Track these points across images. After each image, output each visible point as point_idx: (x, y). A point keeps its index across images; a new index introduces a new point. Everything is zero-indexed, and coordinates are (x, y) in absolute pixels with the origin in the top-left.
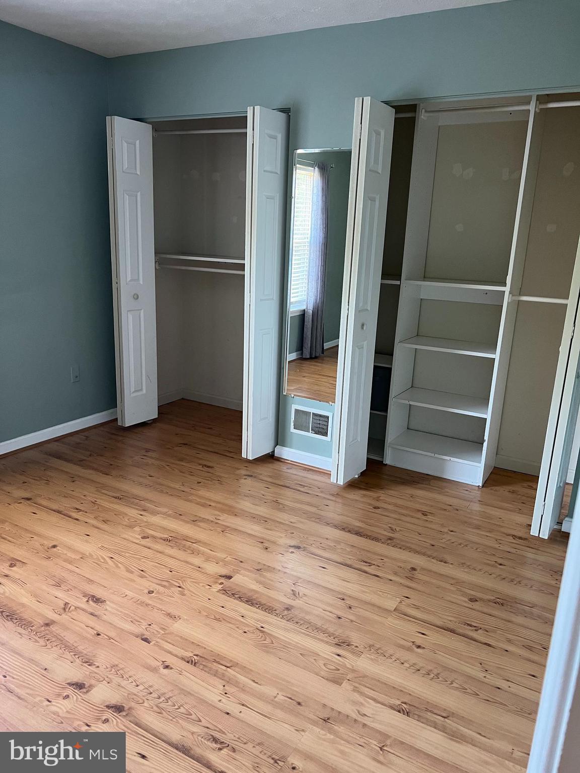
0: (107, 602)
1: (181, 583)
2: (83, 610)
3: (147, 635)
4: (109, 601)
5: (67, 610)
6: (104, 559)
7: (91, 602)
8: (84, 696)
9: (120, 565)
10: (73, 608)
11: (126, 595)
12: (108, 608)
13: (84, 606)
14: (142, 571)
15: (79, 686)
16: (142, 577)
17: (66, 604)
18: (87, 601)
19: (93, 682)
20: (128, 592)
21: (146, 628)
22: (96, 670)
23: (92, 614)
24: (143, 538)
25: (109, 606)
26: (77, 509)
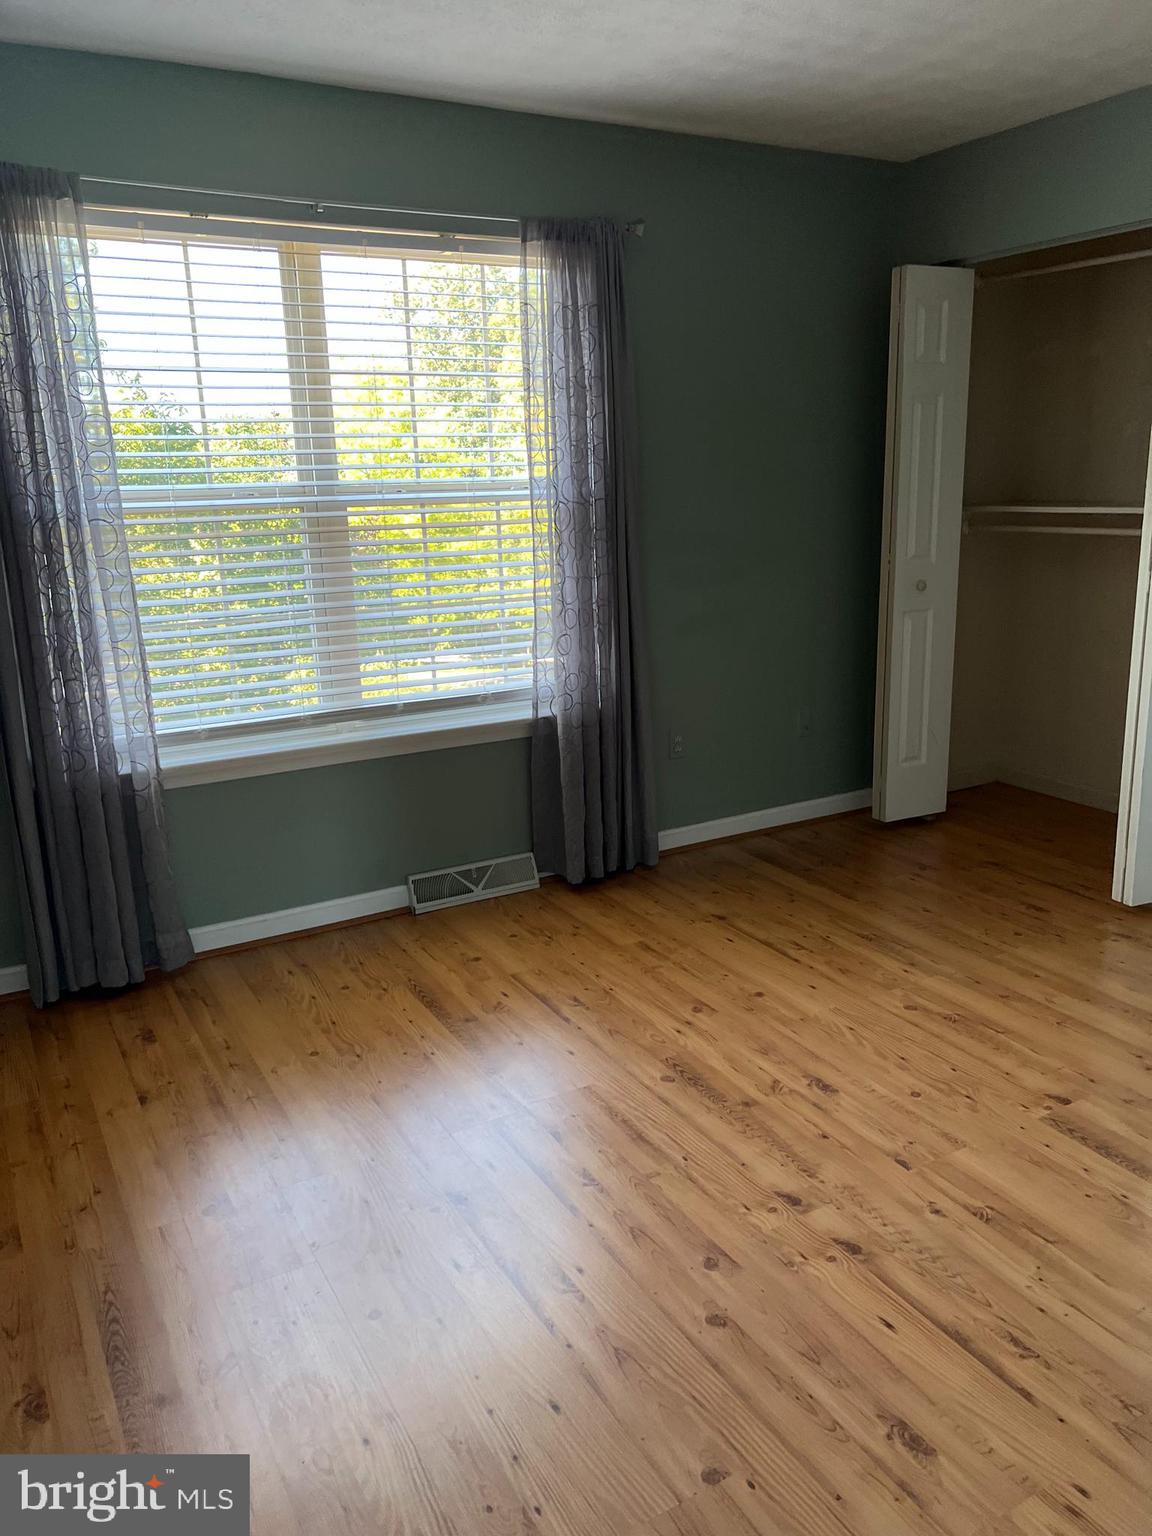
0: (842, 1094)
1: (971, 1092)
2: (802, 1096)
3: (905, 1156)
4: (845, 1093)
5: (777, 1091)
6: (838, 1028)
7: (815, 1088)
8: (800, 1217)
9: (865, 1042)
10: (785, 1089)
11: (873, 1090)
12: (842, 1103)
13: (804, 1091)
14: (903, 1059)
15: (793, 1201)
16: (903, 1068)
17: (776, 1082)
18: (809, 1085)
19: (814, 1201)
20: (877, 1087)
21: (904, 1147)
22: (820, 1186)
23: (815, 1105)
24: (907, 1008)
25: (845, 1100)
26: (797, 945)
